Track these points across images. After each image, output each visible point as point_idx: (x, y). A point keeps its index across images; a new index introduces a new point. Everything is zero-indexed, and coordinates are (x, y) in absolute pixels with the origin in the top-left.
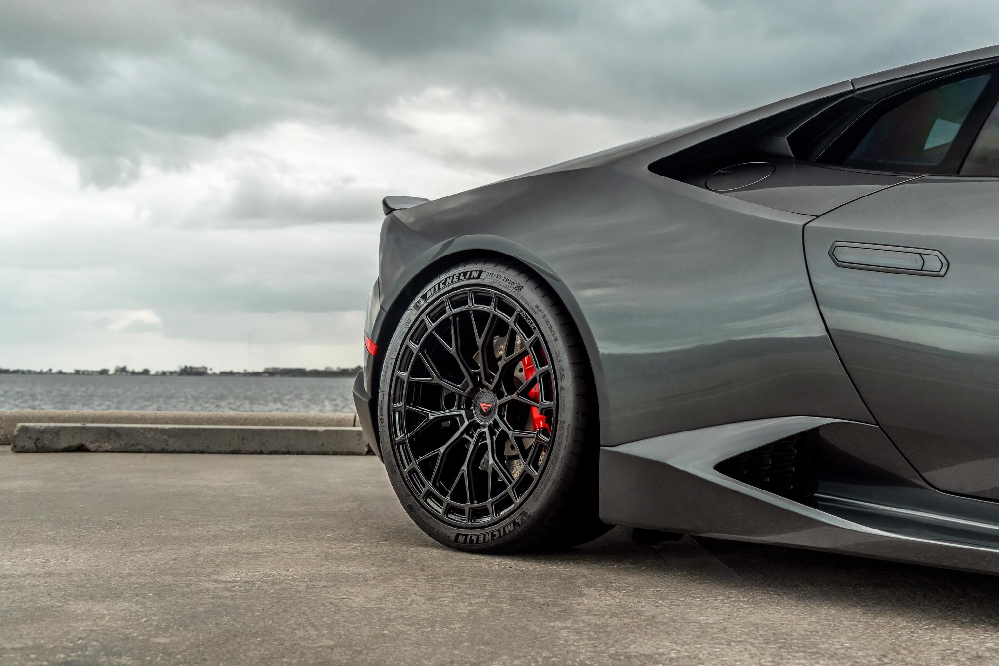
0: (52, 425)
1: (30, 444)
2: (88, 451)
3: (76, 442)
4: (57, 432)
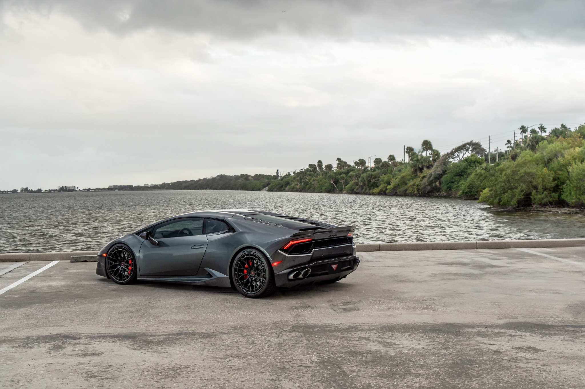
0: (79, 256)
1: (74, 261)
2: (87, 261)
3: (84, 260)
4: (80, 258)
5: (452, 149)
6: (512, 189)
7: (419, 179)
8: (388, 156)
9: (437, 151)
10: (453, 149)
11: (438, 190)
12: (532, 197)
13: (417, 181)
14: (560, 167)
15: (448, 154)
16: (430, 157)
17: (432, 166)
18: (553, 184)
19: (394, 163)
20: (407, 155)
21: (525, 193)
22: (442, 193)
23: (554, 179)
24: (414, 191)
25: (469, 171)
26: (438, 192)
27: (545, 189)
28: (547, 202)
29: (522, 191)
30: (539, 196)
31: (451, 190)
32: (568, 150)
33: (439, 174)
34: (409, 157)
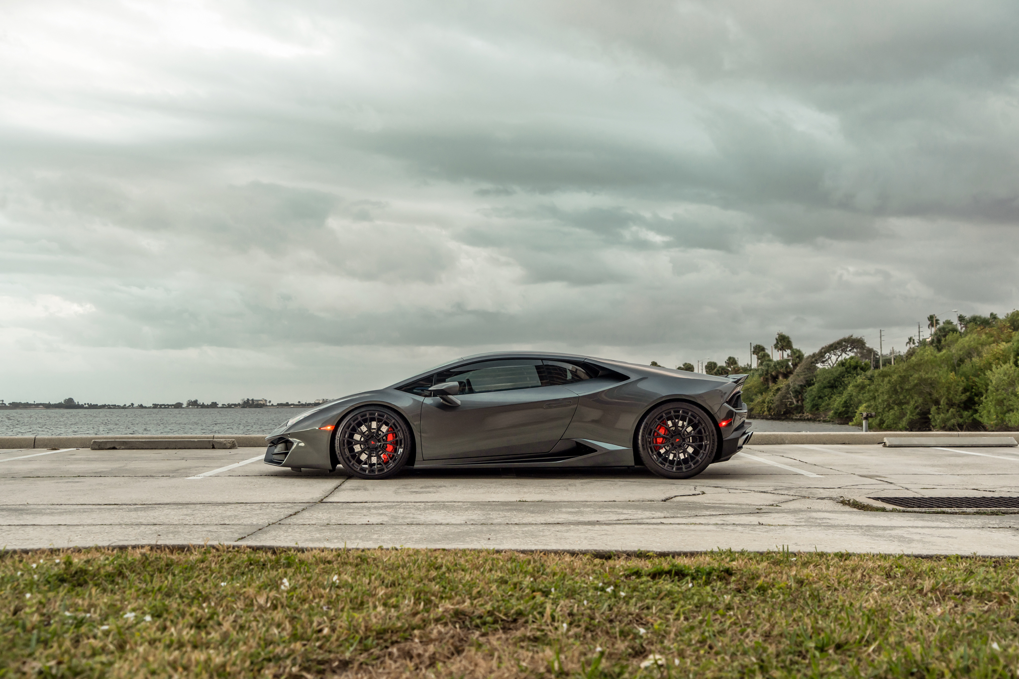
5: (820, 348)
6: (900, 404)
7: (771, 394)
8: (727, 358)
9: (799, 351)
10: (823, 348)
11: (800, 409)
12: (930, 416)
13: (768, 397)
14: (976, 370)
15: (814, 355)
16: (789, 360)
17: (791, 373)
18: (964, 397)
19: (734, 368)
20: (755, 357)
21: (921, 410)
22: (805, 415)
23: (965, 390)
24: (764, 412)
25: (846, 380)
26: (799, 413)
27: (951, 404)
28: (954, 425)
29: (917, 407)
30: (942, 415)
31: (818, 409)
32: (988, 347)
33: (801, 386)
34: (758, 359)
